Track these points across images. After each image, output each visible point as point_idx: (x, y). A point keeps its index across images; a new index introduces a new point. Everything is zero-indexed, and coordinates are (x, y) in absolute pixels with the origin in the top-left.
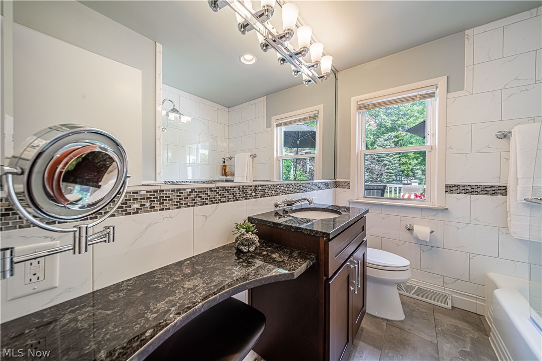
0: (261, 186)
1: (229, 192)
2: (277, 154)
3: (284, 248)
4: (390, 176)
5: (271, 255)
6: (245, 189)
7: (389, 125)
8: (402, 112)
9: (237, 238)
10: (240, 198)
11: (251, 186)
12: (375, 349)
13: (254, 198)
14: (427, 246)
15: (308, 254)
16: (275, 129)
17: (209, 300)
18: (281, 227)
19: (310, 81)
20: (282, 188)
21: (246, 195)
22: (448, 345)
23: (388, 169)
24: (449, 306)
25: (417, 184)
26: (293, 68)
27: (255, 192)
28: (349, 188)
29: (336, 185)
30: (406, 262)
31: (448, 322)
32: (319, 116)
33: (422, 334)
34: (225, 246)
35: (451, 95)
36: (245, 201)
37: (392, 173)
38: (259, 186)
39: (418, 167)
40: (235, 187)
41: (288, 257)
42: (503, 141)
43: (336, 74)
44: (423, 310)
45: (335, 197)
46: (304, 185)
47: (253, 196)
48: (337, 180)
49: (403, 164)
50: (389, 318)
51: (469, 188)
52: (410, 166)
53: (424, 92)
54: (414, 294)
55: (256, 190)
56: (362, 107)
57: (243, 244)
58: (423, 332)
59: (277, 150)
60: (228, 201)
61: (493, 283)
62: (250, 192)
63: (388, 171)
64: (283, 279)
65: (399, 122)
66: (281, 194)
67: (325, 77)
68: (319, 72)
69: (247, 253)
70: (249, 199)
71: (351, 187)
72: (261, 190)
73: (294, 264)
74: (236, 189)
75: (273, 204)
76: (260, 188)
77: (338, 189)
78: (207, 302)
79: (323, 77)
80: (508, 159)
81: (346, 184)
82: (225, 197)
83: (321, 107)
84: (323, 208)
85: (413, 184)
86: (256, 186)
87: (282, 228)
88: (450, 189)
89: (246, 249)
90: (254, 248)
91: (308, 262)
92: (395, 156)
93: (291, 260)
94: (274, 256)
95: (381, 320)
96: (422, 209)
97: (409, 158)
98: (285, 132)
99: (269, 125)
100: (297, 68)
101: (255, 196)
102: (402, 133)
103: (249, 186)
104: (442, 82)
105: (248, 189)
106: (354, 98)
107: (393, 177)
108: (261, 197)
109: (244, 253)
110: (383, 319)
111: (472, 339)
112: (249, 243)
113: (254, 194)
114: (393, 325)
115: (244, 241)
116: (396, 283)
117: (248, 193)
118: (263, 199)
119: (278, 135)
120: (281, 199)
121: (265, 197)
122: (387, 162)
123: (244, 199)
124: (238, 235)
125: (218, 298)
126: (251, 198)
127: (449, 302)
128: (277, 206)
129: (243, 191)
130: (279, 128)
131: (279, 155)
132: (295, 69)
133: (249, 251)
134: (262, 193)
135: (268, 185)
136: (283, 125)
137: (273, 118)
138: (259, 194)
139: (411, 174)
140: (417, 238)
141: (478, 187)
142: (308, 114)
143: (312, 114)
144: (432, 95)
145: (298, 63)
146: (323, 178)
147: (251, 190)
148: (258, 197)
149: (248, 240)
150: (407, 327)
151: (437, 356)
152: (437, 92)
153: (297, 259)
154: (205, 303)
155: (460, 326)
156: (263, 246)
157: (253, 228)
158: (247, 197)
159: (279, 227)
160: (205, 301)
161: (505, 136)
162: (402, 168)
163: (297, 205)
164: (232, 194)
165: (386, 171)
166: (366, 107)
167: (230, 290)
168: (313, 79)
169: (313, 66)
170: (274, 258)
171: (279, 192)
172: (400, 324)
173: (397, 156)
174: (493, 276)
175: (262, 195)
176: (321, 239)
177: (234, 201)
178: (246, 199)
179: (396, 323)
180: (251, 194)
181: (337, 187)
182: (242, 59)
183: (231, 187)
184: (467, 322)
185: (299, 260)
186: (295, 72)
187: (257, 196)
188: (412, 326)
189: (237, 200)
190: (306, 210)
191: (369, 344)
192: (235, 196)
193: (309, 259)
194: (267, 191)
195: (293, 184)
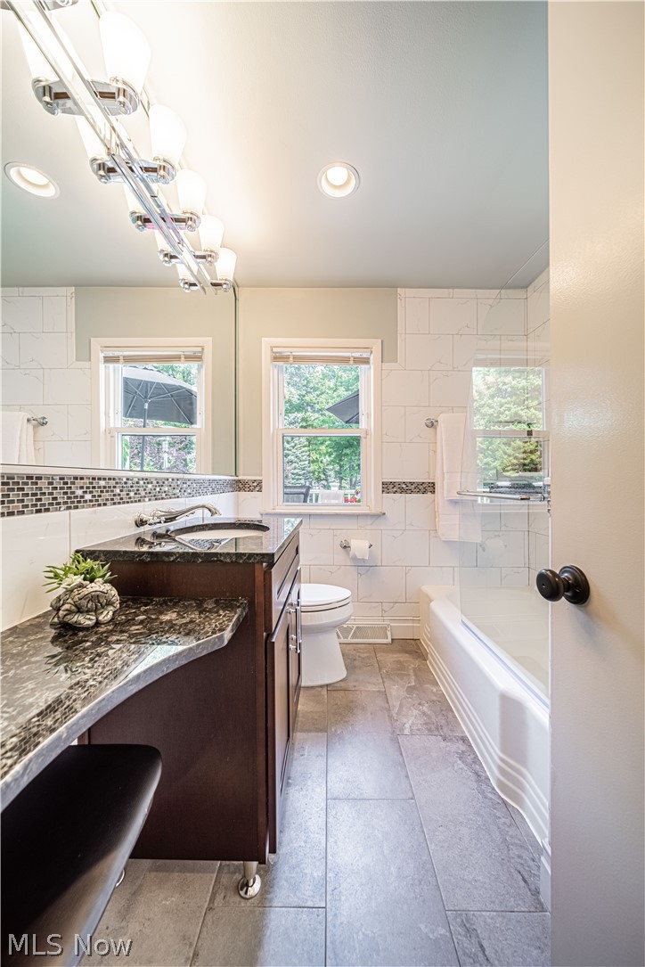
0: (104, 479)
1: (23, 489)
2: (107, 421)
3: (181, 600)
4: (298, 479)
5: (158, 618)
6: (67, 483)
7: (295, 400)
8: (312, 385)
9: (59, 599)
10: (55, 504)
11: (82, 479)
12: (320, 734)
13: (89, 506)
14: (364, 567)
15: (234, 600)
16: (102, 366)
17: (42, 749)
18: (172, 559)
19: (195, 285)
20: (150, 486)
21: (69, 498)
22: (395, 687)
23: (295, 468)
24: (389, 640)
25: (337, 489)
26: (162, 244)
27: (91, 492)
28: (260, 491)
29: (240, 486)
30: (347, 593)
31: (389, 659)
32: (205, 357)
33: (369, 685)
34: (16, 627)
35: (385, 365)
36: (68, 512)
37: (300, 475)
38: (100, 479)
39: (331, 467)
40: (40, 478)
41: (197, 613)
42: (431, 430)
43: (236, 288)
44: (365, 655)
45: (237, 506)
46: (189, 483)
47: (86, 501)
48: (240, 478)
49: (313, 462)
50: (327, 682)
51: (404, 486)
52: (321, 465)
53: (357, 355)
54: (353, 637)
55: (94, 487)
56: (277, 358)
57: (79, 610)
58: (369, 683)
59: (107, 414)
60: (23, 513)
61: (428, 596)
62: (79, 492)
63: (296, 471)
64: (204, 653)
65: (307, 398)
66: (147, 499)
67: (225, 286)
68: (213, 273)
69: (93, 627)
70: (76, 507)
71: (263, 489)
72: (105, 487)
73: (217, 620)
74: (43, 484)
75: (131, 519)
76: (102, 483)
77: (242, 493)
78: (37, 756)
79: (220, 285)
80: (435, 452)
81: (255, 484)
82: (13, 502)
83: (207, 342)
84: (231, 524)
85: (332, 488)
86: (94, 479)
87: (173, 561)
88: (388, 487)
89: (90, 619)
90: (111, 613)
91: (239, 611)
92: (303, 449)
93: (207, 617)
94: (165, 618)
95: (320, 689)
96: (358, 516)
97: (320, 453)
98: (126, 381)
99: (84, 353)
100: (173, 246)
101: (91, 501)
102: (313, 416)
103: (76, 478)
104: (376, 345)
105: (73, 483)
106: (266, 339)
107: (302, 481)
108: (105, 504)
109: (87, 629)
110: (322, 686)
111: (414, 669)
112: (98, 602)
113: (88, 497)
114: (335, 688)
115: (84, 602)
116: (335, 627)
117: (73, 493)
118: (109, 508)
119: (110, 383)
120: (147, 509)
121: (114, 504)
122: (293, 458)
123: (63, 507)
124: (61, 591)
125: (65, 735)
126: (83, 507)
127: (389, 634)
128: (141, 523)
129: (61, 488)
130: (111, 366)
131: (112, 425)
132: (169, 249)
133: (98, 624)
134: (106, 495)
135: (120, 479)
136: (122, 360)
137: (96, 343)
138: (100, 496)
139: (323, 476)
140: (354, 558)
141: (412, 484)
142: (184, 349)
143: (189, 351)
144: (366, 361)
145: (178, 241)
146: (213, 474)
147: (81, 488)
148: (99, 505)
149: (95, 598)
150: (351, 684)
151: (387, 706)
152: (372, 358)
153: (217, 612)
154: (30, 760)
155: (402, 659)
156: (128, 606)
157: (103, 570)
158: (73, 502)
159: (167, 559)
160: (31, 755)
161: (432, 425)
162: (313, 467)
163: (181, 522)
164: (33, 495)
165: (292, 471)
166: (284, 358)
167: (92, 709)
168: (200, 283)
169: (204, 257)
170: (170, 621)
171: (143, 493)
172: (343, 684)
173: (306, 448)
174: (426, 588)
175: (107, 500)
176: (257, 566)
177: (38, 511)
178: (69, 508)
179: (338, 685)
180: (82, 497)
181: (240, 490)
182: (13, 173)
183: (29, 477)
184: (407, 652)
185: (221, 612)
186: (166, 255)
187: (97, 501)
188: (357, 681)
189: (47, 510)
190: (200, 530)
191: (308, 731)
192: (40, 500)
193: (239, 607)
194: (118, 491)
195: (170, 480)
